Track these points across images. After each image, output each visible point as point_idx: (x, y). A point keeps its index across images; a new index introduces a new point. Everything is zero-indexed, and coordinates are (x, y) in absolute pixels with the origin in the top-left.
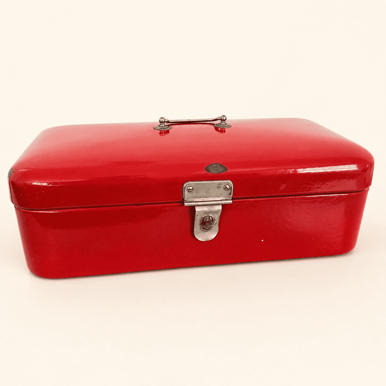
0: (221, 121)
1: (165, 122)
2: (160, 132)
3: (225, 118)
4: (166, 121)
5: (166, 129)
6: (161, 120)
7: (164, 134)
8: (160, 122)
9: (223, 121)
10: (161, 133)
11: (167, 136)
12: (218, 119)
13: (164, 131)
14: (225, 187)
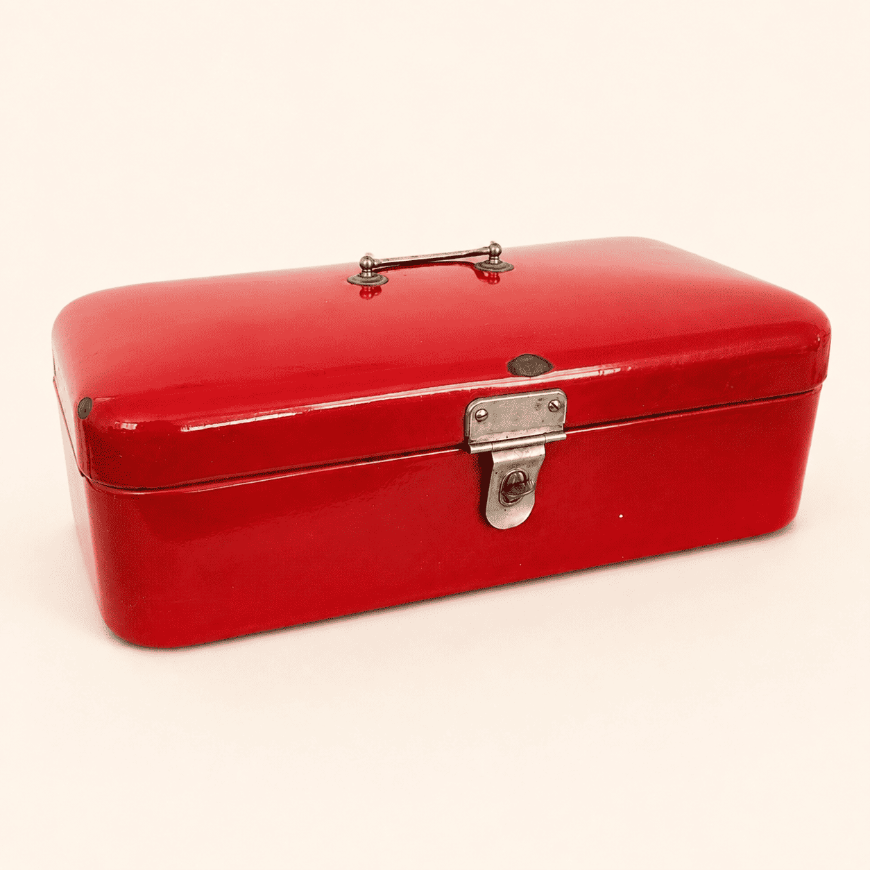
0: (488, 256)
1: (373, 266)
2: (361, 288)
3: (497, 250)
4: (376, 263)
5: (373, 284)
6: (365, 263)
7: (370, 295)
8: (362, 266)
9: (495, 256)
10: (362, 293)
11: (378, 298)
12: (485, 251)
13: (371, 289)
14: (551, 405)
